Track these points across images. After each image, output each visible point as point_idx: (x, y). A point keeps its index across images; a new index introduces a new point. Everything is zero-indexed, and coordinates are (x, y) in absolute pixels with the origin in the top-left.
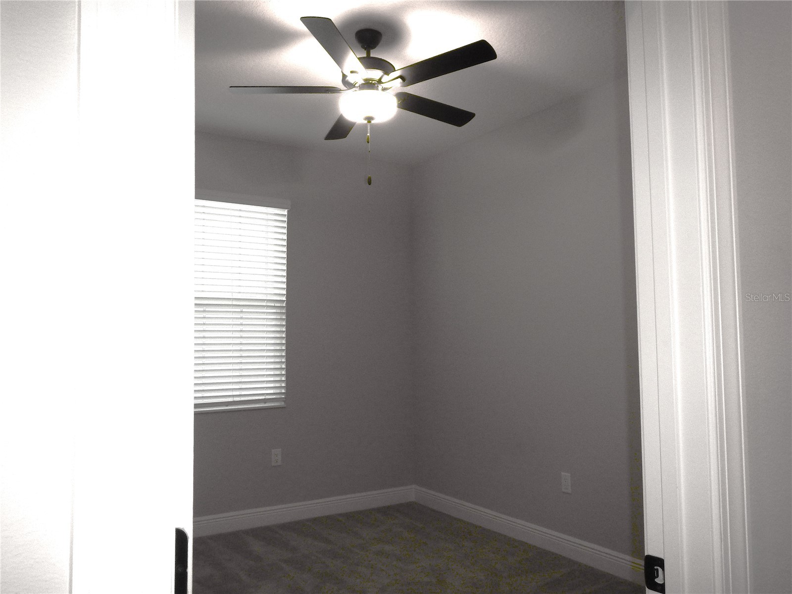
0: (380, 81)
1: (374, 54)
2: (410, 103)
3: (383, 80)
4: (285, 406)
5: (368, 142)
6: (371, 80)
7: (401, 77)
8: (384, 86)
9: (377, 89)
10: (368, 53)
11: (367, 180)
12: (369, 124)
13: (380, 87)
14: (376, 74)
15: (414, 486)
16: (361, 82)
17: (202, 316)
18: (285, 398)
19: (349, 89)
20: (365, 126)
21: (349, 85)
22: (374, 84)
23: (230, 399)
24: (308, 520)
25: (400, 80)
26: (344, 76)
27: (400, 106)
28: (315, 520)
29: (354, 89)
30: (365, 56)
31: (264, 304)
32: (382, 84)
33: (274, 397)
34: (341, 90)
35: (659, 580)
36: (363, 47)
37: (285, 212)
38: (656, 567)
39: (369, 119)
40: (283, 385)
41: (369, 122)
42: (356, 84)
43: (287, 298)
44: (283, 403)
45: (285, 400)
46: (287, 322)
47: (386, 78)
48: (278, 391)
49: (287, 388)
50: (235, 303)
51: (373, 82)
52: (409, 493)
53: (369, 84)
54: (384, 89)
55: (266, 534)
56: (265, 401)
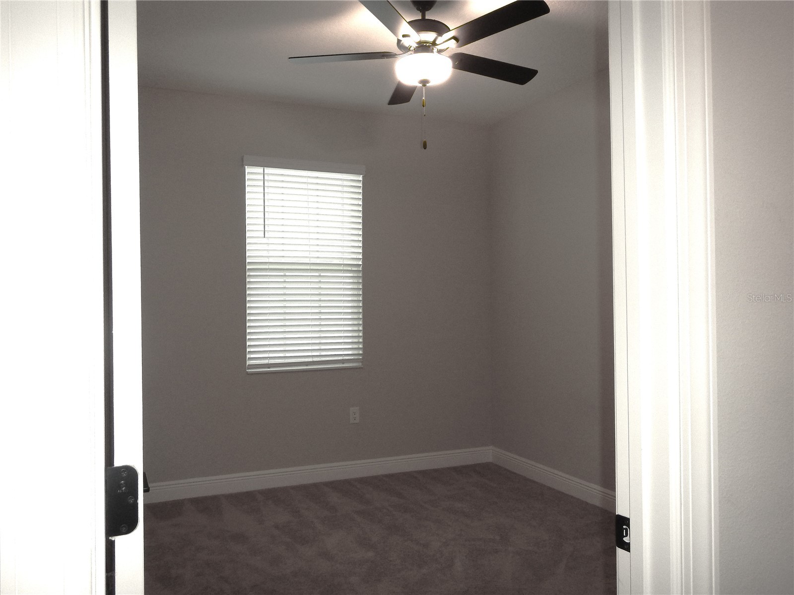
0: (434, 43)
1: (429, 16)
2: (466, 63)
3: (437, 42)
4: (362, 367)
5: (424, 106)
6: (425, 43)
7: (454, 38)
8: (439, 47)
9: (432, 52)
10: (423, 15)
11: (423, 144)
12: (424, 88)
13: (435, 50)
14: (429, 36)
15: (491, 447)
16: (415, 45)
17: (283, 280)
18: (362, 359)
19: (404, 53)
20: (421, 89)
21: (405, 49)
22: (429, 46)
23: (310, 360)
24: (386, 476)
25: (453, 41)
26: (399, 41)
27: (455, 67)
28: (391, 476)
29: (409, 53)
30: (420, 18)
31: (341, 268)
32: (437, 47)
33: (352, 358)
34: (396, 55)
35: (626, 539)
36: (418, 9)
37: (360, 178)
38: (624, 527)
39: (424, 82)
40: (361, 346)
41: (424, 85)
42: (411, 47)
43: (363, 262)
44: (361, 364)
45: (362, 361)
46: (363, 286)
47: (440, 40)
48: (356, 352)
49: (364, 349)
50: (312, 267)
51: (428, 45)
52: (486, 454)
53: (424, 47)
54: (440, 51)
55: (344, 487)
56: (343, 361)
